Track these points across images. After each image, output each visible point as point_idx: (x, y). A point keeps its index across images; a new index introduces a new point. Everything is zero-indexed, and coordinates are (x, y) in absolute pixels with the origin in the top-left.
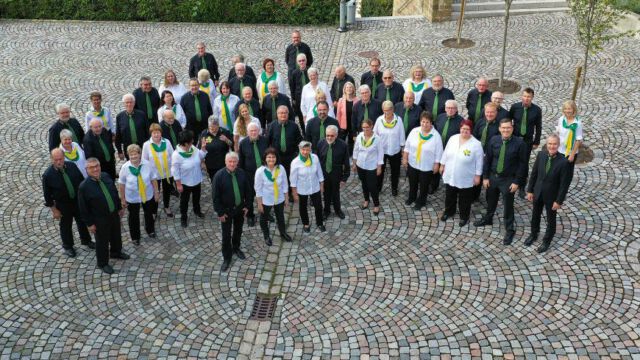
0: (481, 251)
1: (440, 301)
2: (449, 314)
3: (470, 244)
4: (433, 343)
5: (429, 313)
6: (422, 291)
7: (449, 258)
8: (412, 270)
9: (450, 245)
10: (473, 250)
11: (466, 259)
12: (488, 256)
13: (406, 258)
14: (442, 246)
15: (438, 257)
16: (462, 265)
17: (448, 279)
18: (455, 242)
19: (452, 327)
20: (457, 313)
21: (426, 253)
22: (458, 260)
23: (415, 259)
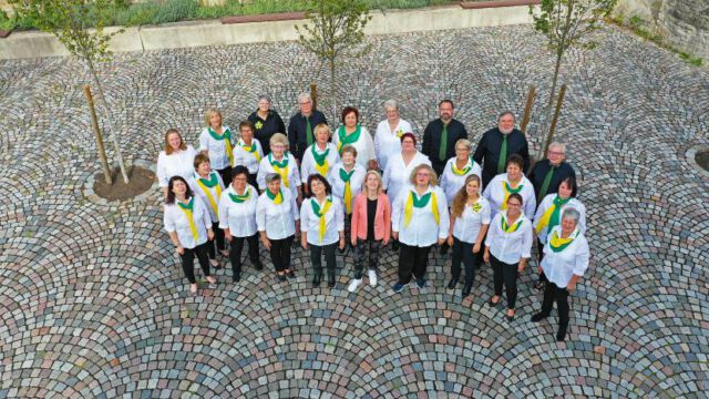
0: (280, 298)
1: (362, 355)
2: (384, 351)
3: (265, 305)
4: (429, 375)
5: (381, 370)
6: (341, 370)
7: (286, 331)
8: (299, 374)
9: (263, 325)
10: (278, 306)
11: (293, 315)
12: (293, 294)
13: (273, 378)
14: (259, 333)
15: (281, 341)
16: (302, 322)
17: (324, 339)
18: (257, 319)
19: (404, 352)
20: (383, 343)
21: (269, 352)
22: (290, 323)
23: (278, 366)
